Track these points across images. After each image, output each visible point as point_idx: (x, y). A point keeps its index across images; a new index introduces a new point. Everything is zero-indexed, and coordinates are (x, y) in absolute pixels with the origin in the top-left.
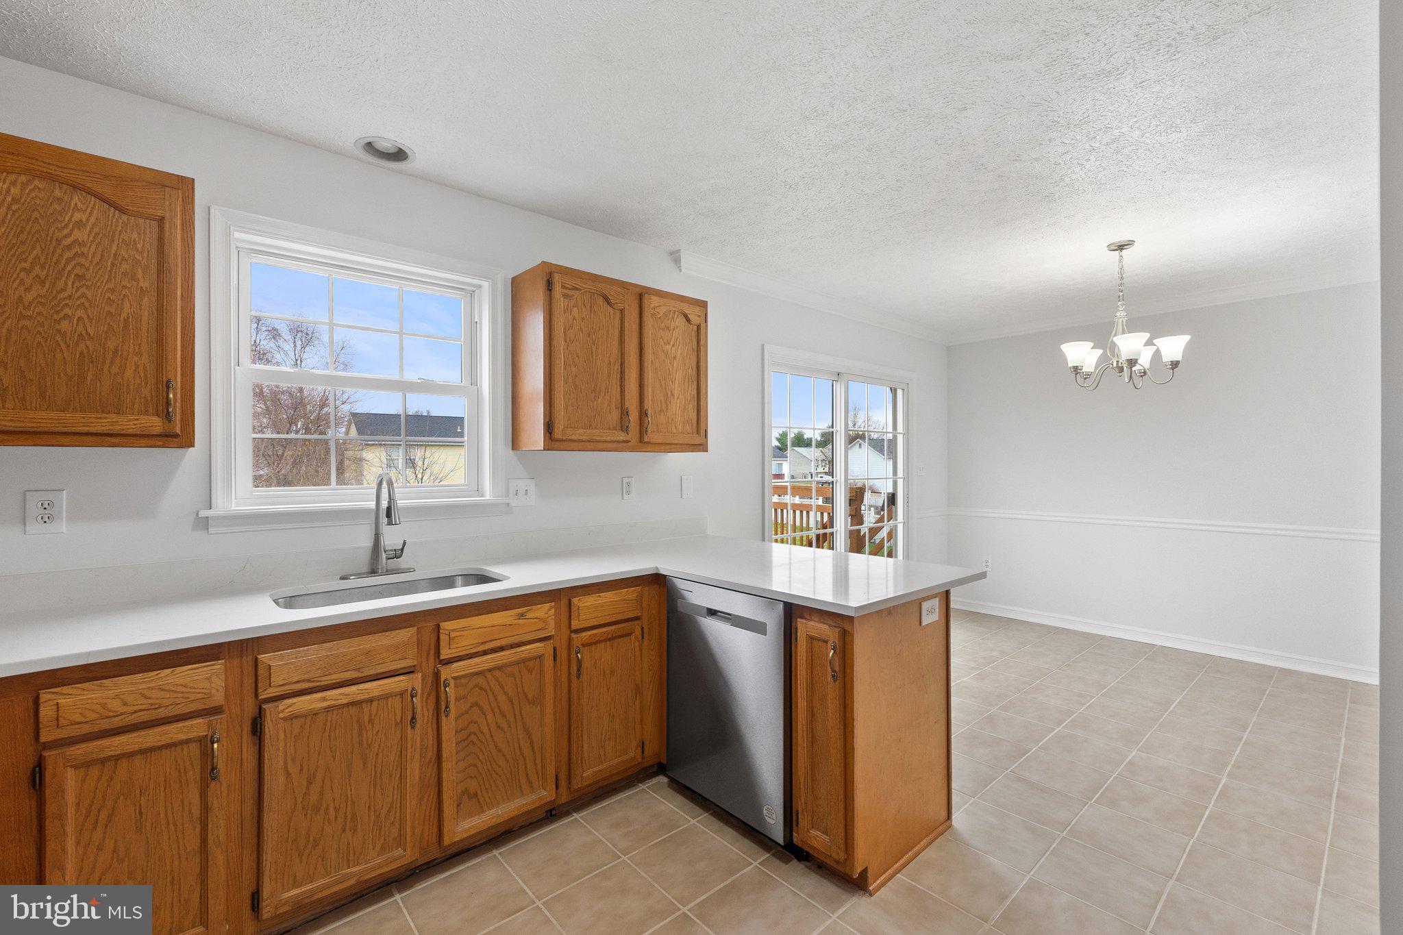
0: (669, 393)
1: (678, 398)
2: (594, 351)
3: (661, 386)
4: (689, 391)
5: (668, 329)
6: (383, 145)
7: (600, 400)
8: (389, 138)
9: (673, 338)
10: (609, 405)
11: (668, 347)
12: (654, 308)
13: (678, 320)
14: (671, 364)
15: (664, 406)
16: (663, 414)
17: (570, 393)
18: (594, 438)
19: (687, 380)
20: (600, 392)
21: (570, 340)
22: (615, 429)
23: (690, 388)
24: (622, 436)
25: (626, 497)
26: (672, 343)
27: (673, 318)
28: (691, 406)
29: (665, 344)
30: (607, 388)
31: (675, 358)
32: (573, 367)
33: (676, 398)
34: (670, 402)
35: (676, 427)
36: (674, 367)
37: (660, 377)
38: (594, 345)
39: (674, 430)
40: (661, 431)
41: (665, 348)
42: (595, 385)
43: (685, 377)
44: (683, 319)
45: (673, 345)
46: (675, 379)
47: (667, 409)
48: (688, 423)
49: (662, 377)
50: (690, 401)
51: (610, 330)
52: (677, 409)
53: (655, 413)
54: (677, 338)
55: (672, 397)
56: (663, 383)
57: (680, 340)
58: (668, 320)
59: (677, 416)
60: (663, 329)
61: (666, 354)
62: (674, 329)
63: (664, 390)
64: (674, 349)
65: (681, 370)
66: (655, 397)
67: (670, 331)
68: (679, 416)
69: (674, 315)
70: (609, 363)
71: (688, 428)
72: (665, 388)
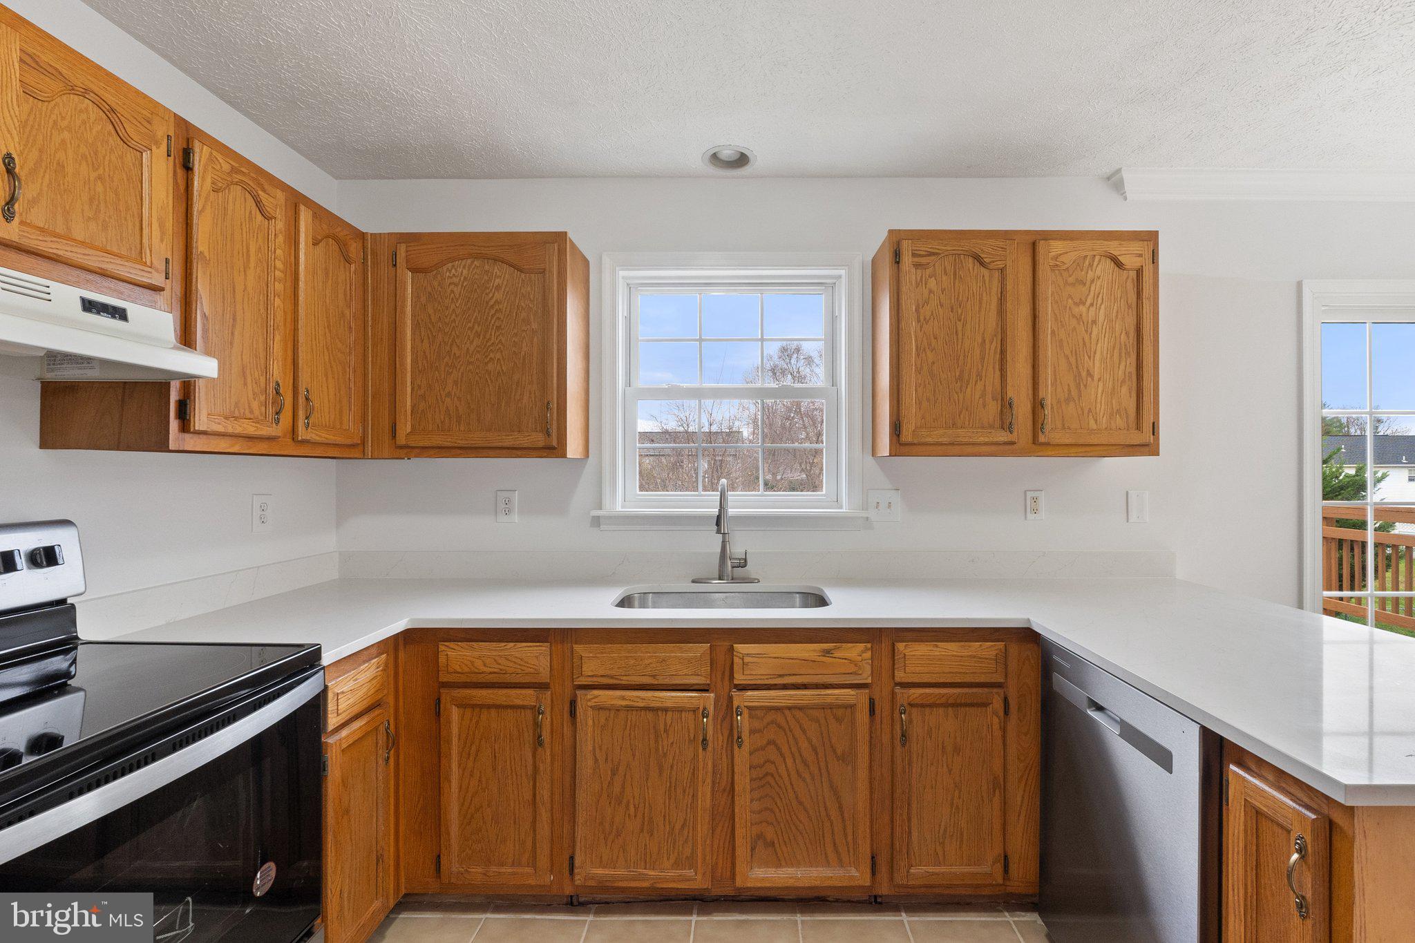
0: (1084, 374)
1: (1099, 380)
2: (960, 328)
3: (1070, 364)
4: (1122, 367)
5: (1082, 282)
6: (726, 154)
7: (969, 389)
8: (730, 144)
9: (1092, 294)
10: (983, 395)
11: (1083, 309)
12: (1056, 258)
13: (1100, 266)
14: (1086, 331)
15: (1074, 393)
16: (1072, 404)
17: (925, 385)
18: (958, 439)
19: (1117, 352)
20: (968, 381)
21: (925, 319)
22: (992, 427)
23: (1123, 364)
24: (1003, 436)
25: (1030, 516)
26: (1089, 301)
27: (1091, 265)
28: (1124, 390)
29: (1076, 304)
30: (979, 376)
31: (1094, 322)
32: (929, 353)
33: (1096, 378)
34: (1085, 386)
35: (1096, 421)
36: (1094, 336)
37: (1067, 352)
38: (960, 320)
39: (1092, 424)
40: (1069, 428)
41: (1076, 310)
42: (962, 372)
43: (1114, 348)
44: (1109, 264)
45: (1092, 305)
46: (1095, 353)
47: (1080, 396)
48: (1120, 416)
49: (1072, 352)
50: (1123, 382)
51: (985, 298)
52: (1099, 395)
53: (1059, 402)
54: (1099, 293)
55: (1089, 379)
56: (1073, 360)
57: (1105, 295)
58: (1082, 270)
59: (1098, 405)
60: (1073, 285)
61: (1079, 318)
62: (1092, 281)
63: (1075, 369)
64: (1092, 309)
65: (1106, 339)
66: (1058, 381)
67: (1084, 284)
68: (1103, 404)
69: (1093, 261)
70: (983, 342)
71: (1119, 422)
72: (1076, 367)
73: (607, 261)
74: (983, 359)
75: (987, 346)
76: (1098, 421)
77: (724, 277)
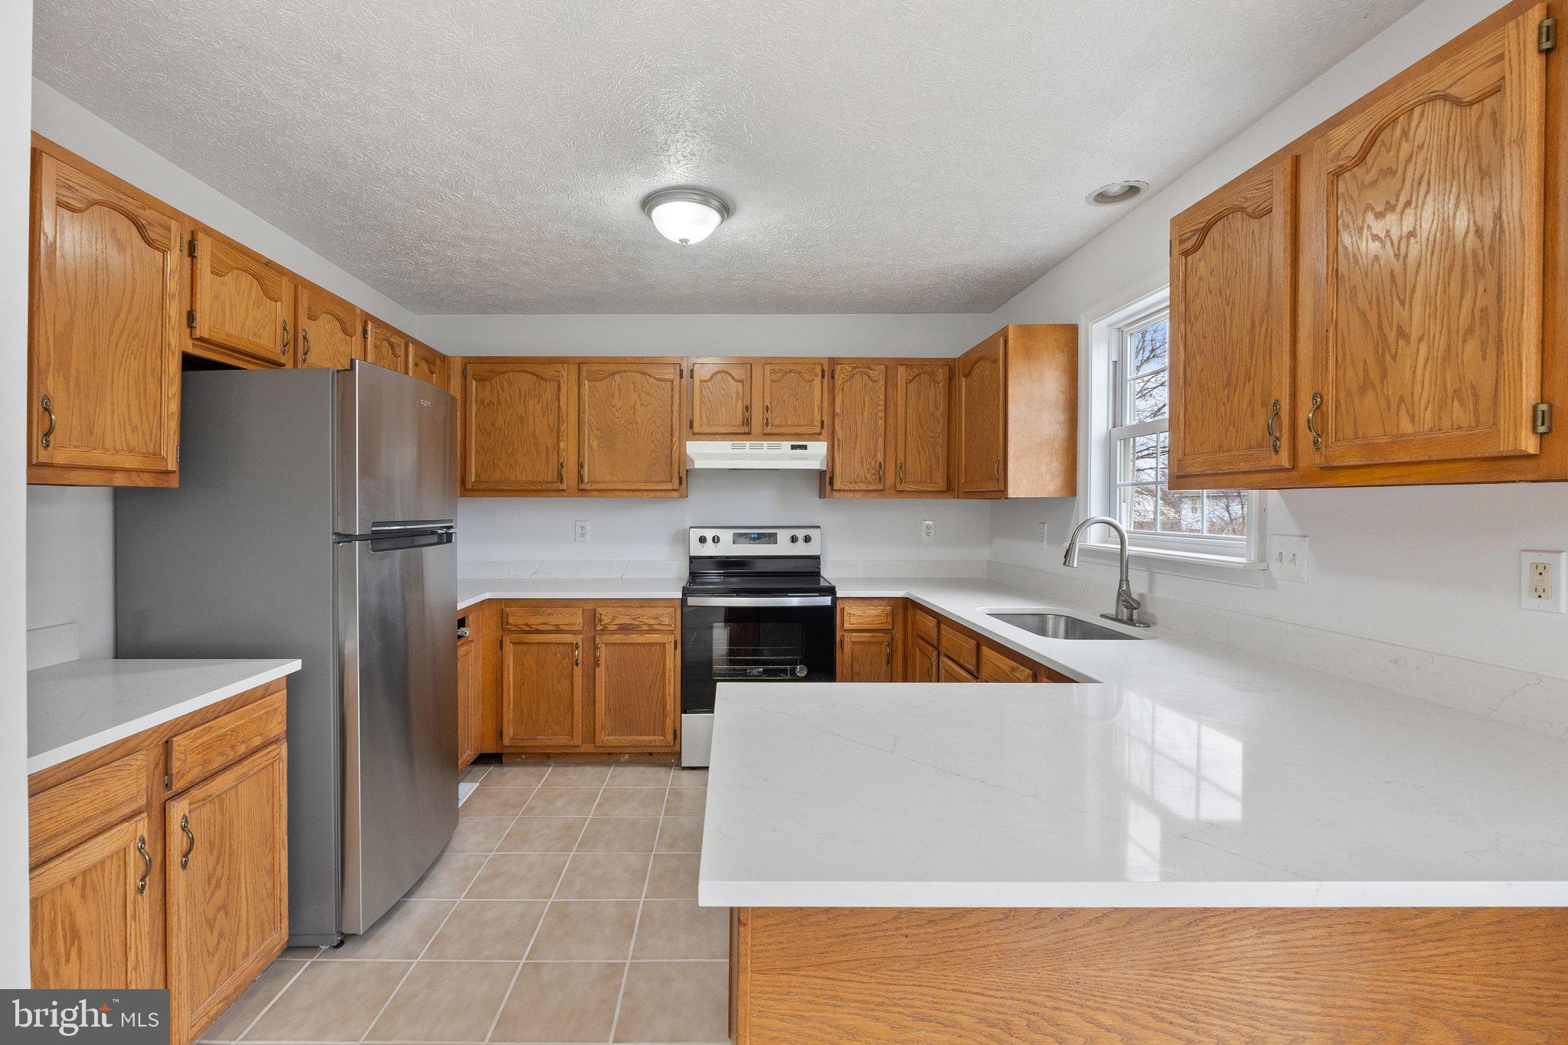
0: (1392, 336)
1: (1420, 339)
2: (1228, 315)
3: (1366, 325)
4: (1467, 302)
5: (1392, 172)
6: (1115, 190)
7: (1236, 397)
8: (1115, 181)
10: (1251, 403)
13: (1423, 122)
14: (1398, 256)
15: (1374, 372)
16: (1370, 395)
20: (1236, 386)
21: (1195, 317)
23: (1468, 296)
27: (1405, 133)
30: (1247, 375)
31: (1413, 233)
32: (1198, 357)
33: (1414, 337)
34: (1394, 357)
35: (1412, 418)
36: (1412, 259)
37: (1362, 303)
38: (1228, 305)
39: (1406, 427)
40: (1365, 437)
41: (1381, 225)
42: (1230, 374)
43: (1451, 269)
44: (1440, 111)
45: (1409, 202)
46: (1413, 291)
47: (1384, 377)
48: (1461, 400)
49: (1370, 303)
50: (1470, 331)
51: (1254, 262)
52: (1419, 371)
53: (1349, 394)
54: (1422, 176)
55: (1402, 342)
56: (1373, 318)
57: (1433, 174)
58: (1388, 151)
59: (1418, 388)
60: (1374, 182)
61: (1386, 238)
62: (1408, 161)
63: (1376, 332)
64: (1410, 210)
65: (1435, 258)
66: (1348, 358)
67: (1396, 171)
68: (1426, 385)
69: (1409, 123)
70: (1253, 325)
71: (1459, 414)
72: (1380, 327)
74: (1251, 349)
75: (1257, 332)
76: (1417, 418)
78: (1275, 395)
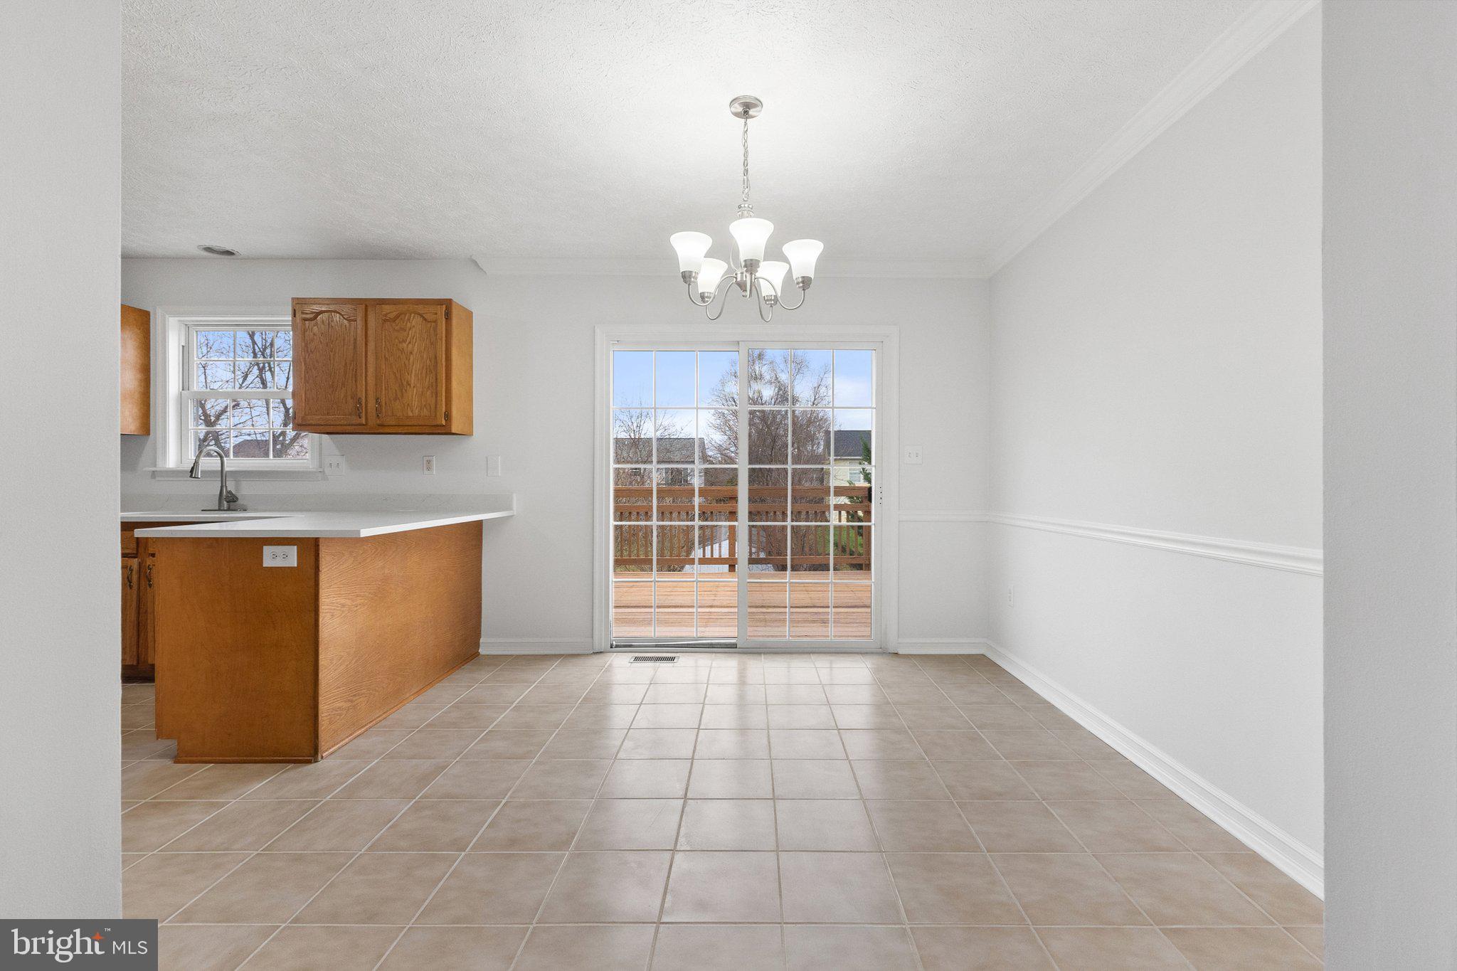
0: (405, 383)
1: (414, 387)
2: (332, 356)
3: (396, 378)
4: (428, 380)
6: (219, 249)
7: (337, 393)
9: (410, 336)
10: (346, 396)
11: (404, 345)
12: (386, 315)
13: (414, 320)
14: (406, 358)
15: (399, 395)
16: (398, 401)
17: (311, 390)
18: (329, 421)
19: (424, 372)
20: (337, 388)
21: (311, 351)
22: (350, 414)
23: (428, 377)
24: (356, 420)
25: (426, 472)
26: (408, 341)
27: (409, 320)
28: (429, 393)
29: (400, 343)
30: (343, 384)
31: (411, 353)
32: (313, 370)
34: (406, 391)
35: (411, 411)
36: (411, 360)
37: (395, 371)
38: (332, 352)
39: (410, 414)
40: (396, 415)
41: (400, 346)
42: (333, 382)
43: (423, 368)
44: (419, 319)
45: (410, 343)
46: (412, 371)
47: (403, 396)
48: (426, 408)
49: (397, 370)
50: (428, 388)
51: (346, 338)
52: (414, 396)
53: (390, 400)
54: (414, 336)
55: (408, 386)
56: (398, 375)
57: (417, 337)
58: (403, 323)
59: (413, 402)
60: (398, 331)
61: (402, 351)
62: (410, 329)
63: (400, 381)
64: (410, 346)
65: (418, 363)
67: (405, 330)
68: (416, 402)
69: (410, 315)
70: (346, 364)
71: (425, 412)
72: (401, 379)
73: (159, 311)
74: (345, 374)
75: (348, 367)
76: (413, 411)
77: (243, 321)
78: (359, 395)
